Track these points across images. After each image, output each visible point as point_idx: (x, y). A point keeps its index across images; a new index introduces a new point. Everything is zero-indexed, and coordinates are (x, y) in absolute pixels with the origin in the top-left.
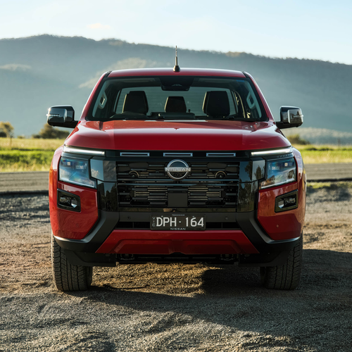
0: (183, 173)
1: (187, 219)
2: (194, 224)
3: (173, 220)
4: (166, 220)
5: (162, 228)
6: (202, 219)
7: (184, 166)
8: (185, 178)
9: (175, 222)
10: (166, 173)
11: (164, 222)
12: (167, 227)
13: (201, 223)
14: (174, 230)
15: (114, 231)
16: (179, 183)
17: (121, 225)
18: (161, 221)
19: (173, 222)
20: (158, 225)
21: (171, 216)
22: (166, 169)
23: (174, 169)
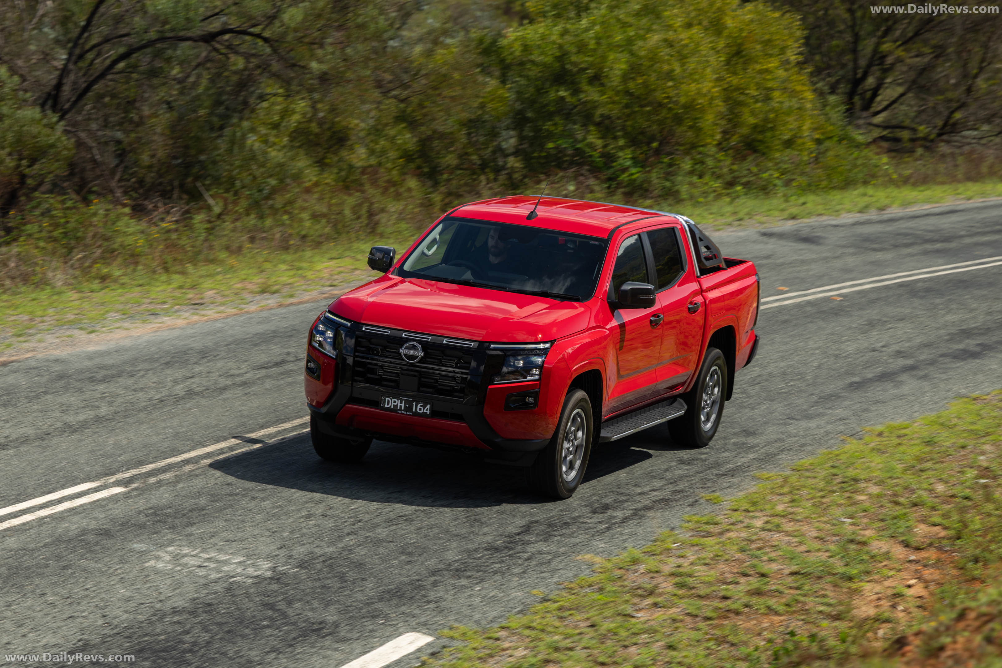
0: (415, 357)
1: (414, 404)
2: (420, 410)
3: (401, 402)
4: (395, 402)
5: (389, 409)
6: (428, 406)
7: (418, 350)
8: (417, 363)
9: (403, 405)
10: (400, 354)
11: (393, 404)
12: (394, 410)
13: (427, 410)
14: (401, 413)
15: (347, 405)
16: (410, 366)
18: (390, 402)
19: (401, 404)
20: (386, 406)
21: (400, 399)
22: (401, 351)
23: (408, 352)
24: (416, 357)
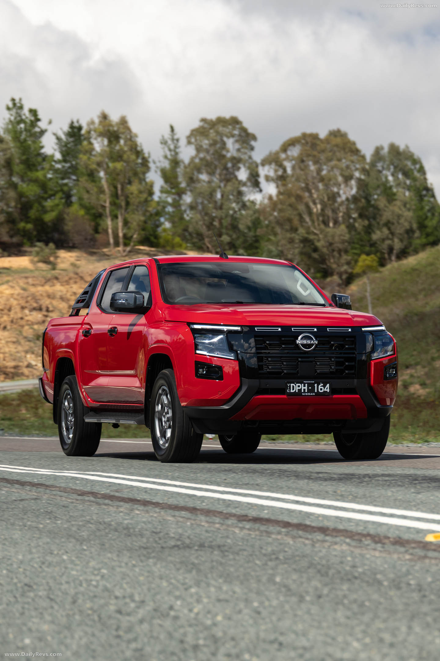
0: (311, 346)
1: (316, 385)
2: (321, 389)
3: (304, 386)
4: (299, 386)
5: (295, 394)
6: (328, 385)
7: (312, 339)
8: (314, 350)
9: (306, 388)
10: (297, 345)
11: (297, 388)
12: (299, 393)
13: (327, 389)
14: (305, 395)
15: (254, 397)
16: (308, 354)
17: (262, 391)
18: (295, 388)
19: (304, 388)
20: (291, 391)
21: (303, 383)
22: (298, 342)
23: (305, 342)
24: (313, 345)
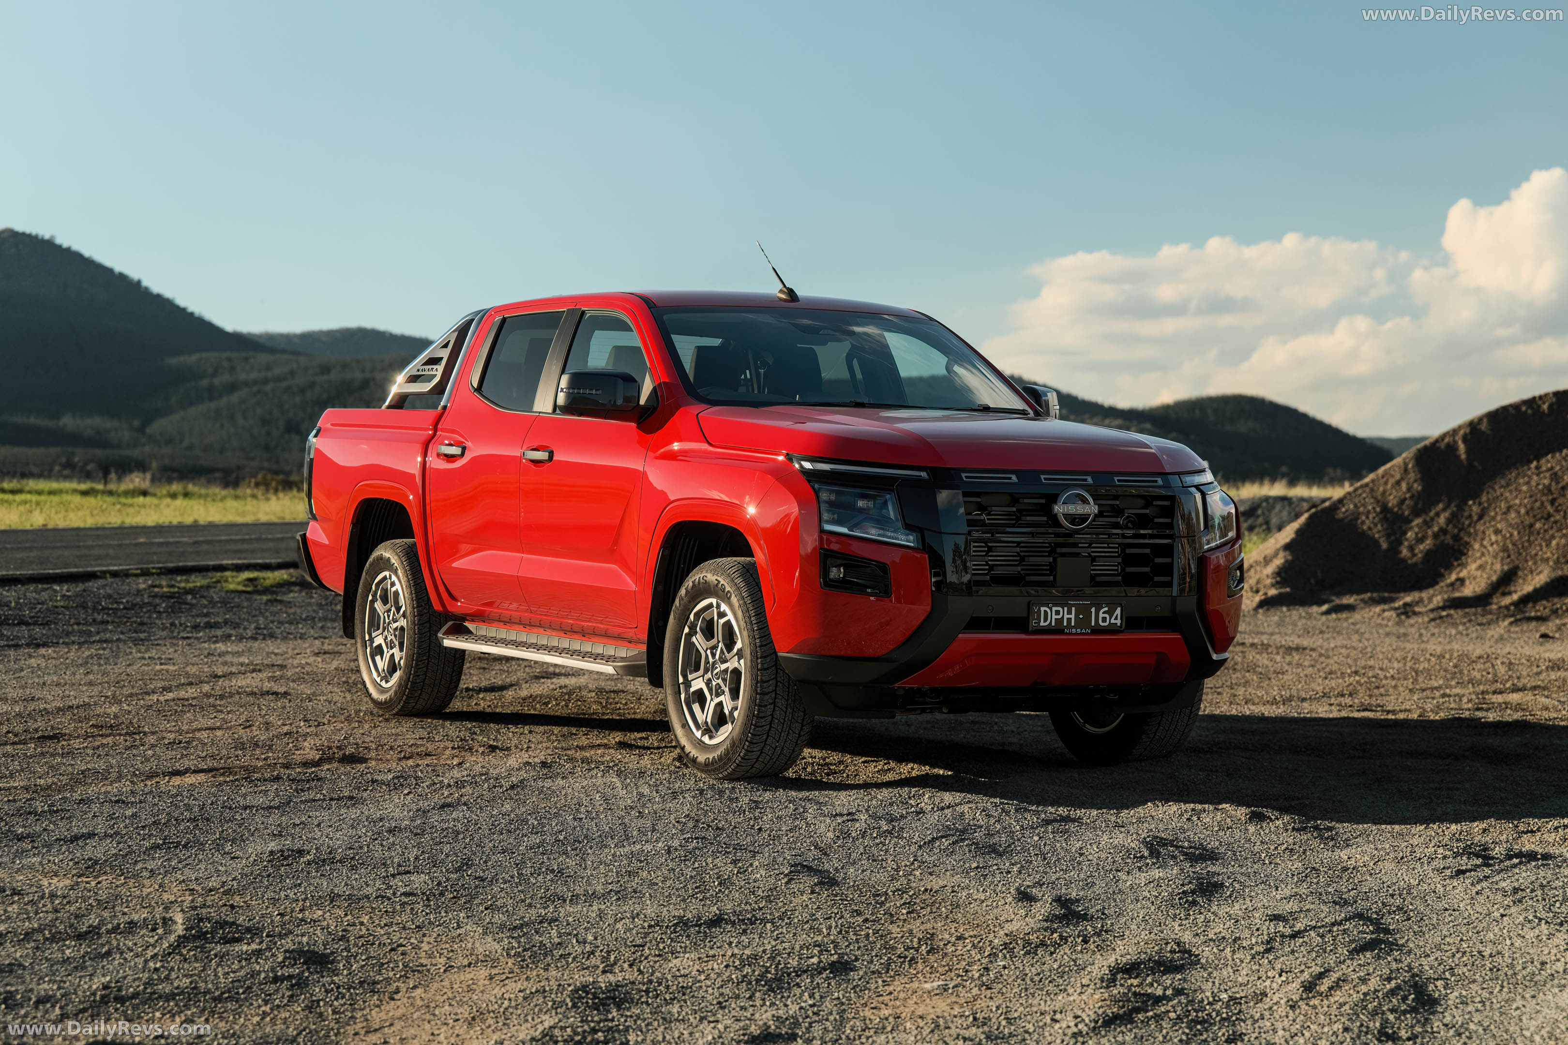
0: (1083, 518)
1: (1093, 610)
2: (1104, 620)
3: (1069, 613)
5: (1048, 631)
6: (1118, 611)
7: (1086, 502)
9: (1073, 616)
10: (1054, 516)
11: (1055, 616)
12: (1058, 629)
13: (1117, 618)
14: (1071, 634)
15: (960, 635)
16: (1078, 537)
17: (977, 624)
18: (1049, 616)
19: (1068, 616)
20: (1042, 624)
21: (1067, 605)
22: (1057, 509)
23: (1072, 509)
24: (1088, 516)
